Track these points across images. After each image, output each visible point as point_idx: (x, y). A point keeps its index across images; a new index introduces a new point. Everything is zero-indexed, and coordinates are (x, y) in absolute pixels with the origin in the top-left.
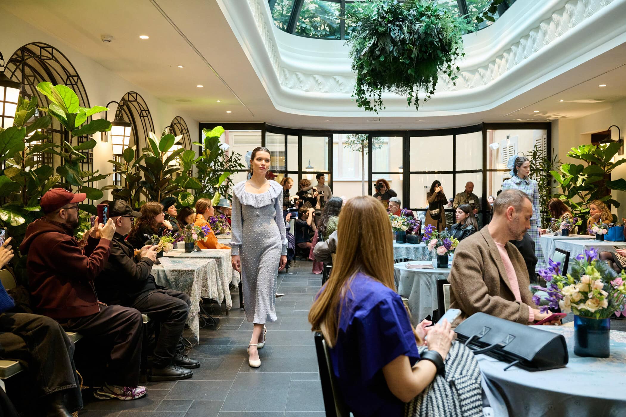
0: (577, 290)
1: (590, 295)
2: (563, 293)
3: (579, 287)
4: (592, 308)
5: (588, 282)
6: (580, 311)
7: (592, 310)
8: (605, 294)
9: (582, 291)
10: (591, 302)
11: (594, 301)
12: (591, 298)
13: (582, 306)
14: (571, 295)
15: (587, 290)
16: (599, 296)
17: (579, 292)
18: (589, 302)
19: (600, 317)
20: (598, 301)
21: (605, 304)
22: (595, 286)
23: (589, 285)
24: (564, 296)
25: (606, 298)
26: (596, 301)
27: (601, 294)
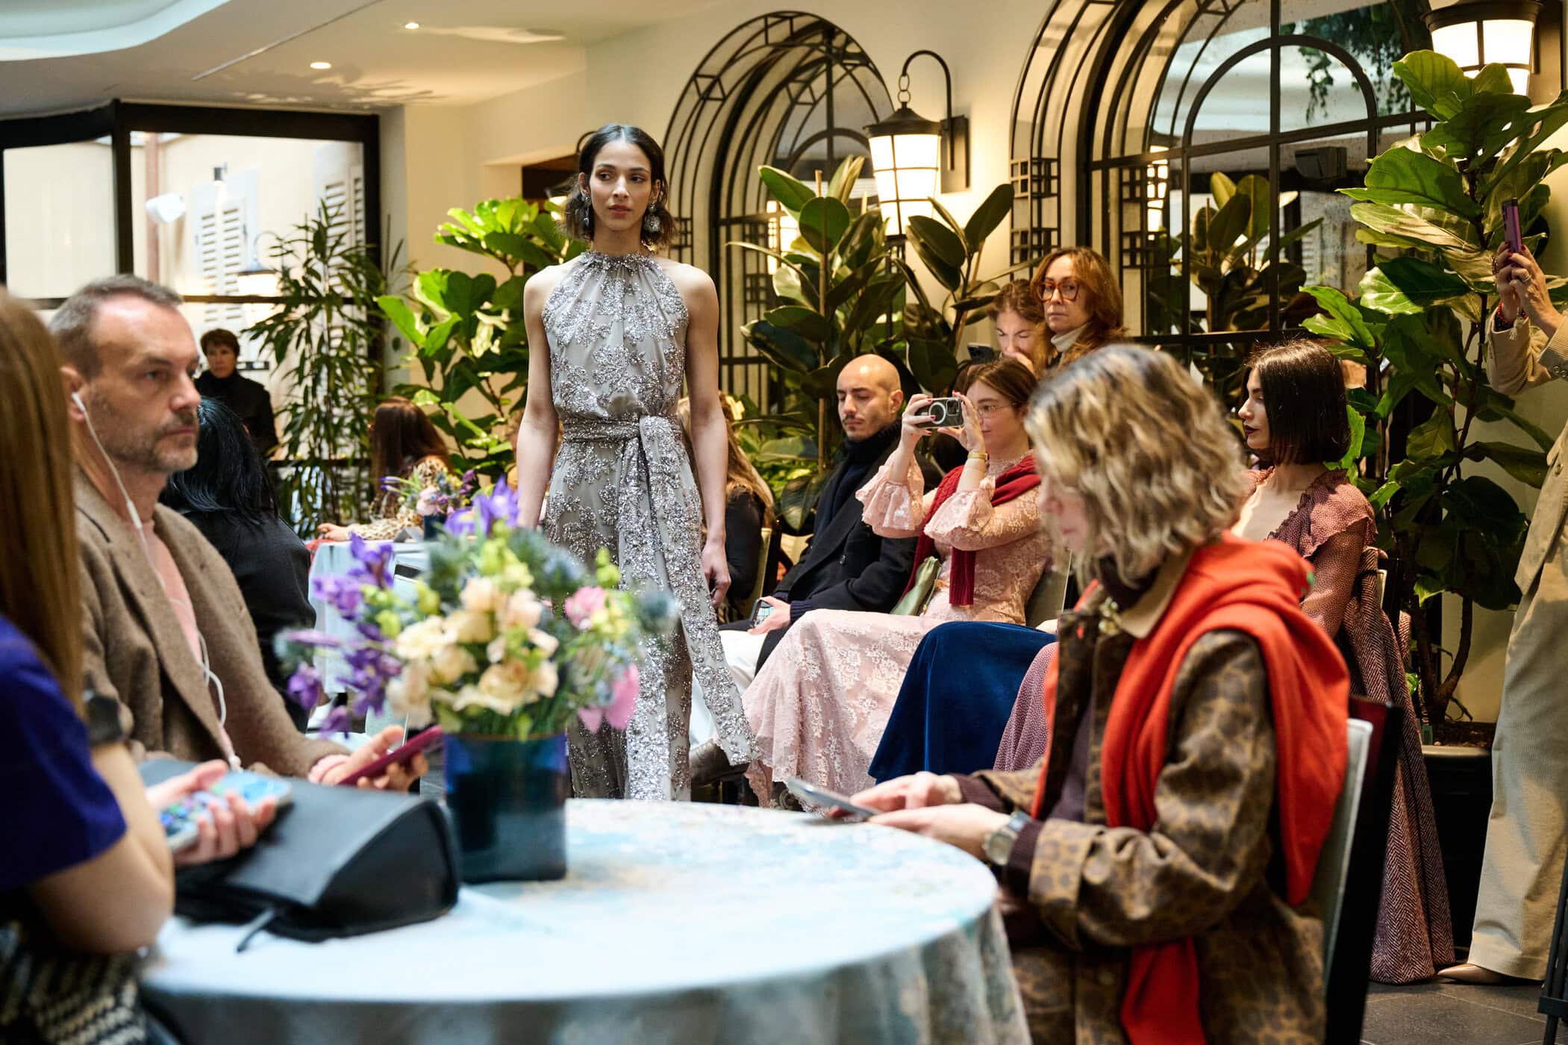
0: (452, 636)
1: (495, 653)
2: (402, 651)
3: (458, 625)
4: (501, 696)
5: (486, 605)
6: (462, 714)
7: (504, 705)
8: (546, 643)
9: (467, 638)
10: (499, 675)
11: (510, 671)
12: (500, 662)
13: (469, 697)
14: (430, 658)
15: (483, 635)
16: (525, 652)
17: (460, 644)
18: (491, 678)
19: (533, 730)
20: (521, 667)
21: (547, 680)
22: (510, 617)
23: (491, 616)
24: (406, 662)
25: (552, 659)
26: (518, 671)
27: (532, 646)
